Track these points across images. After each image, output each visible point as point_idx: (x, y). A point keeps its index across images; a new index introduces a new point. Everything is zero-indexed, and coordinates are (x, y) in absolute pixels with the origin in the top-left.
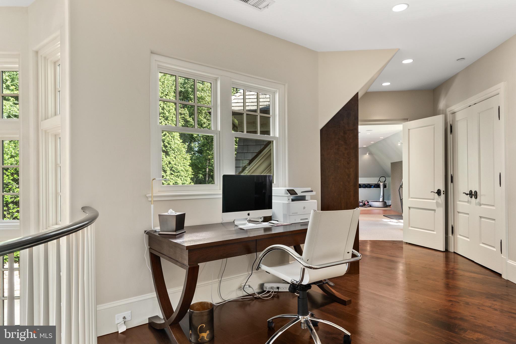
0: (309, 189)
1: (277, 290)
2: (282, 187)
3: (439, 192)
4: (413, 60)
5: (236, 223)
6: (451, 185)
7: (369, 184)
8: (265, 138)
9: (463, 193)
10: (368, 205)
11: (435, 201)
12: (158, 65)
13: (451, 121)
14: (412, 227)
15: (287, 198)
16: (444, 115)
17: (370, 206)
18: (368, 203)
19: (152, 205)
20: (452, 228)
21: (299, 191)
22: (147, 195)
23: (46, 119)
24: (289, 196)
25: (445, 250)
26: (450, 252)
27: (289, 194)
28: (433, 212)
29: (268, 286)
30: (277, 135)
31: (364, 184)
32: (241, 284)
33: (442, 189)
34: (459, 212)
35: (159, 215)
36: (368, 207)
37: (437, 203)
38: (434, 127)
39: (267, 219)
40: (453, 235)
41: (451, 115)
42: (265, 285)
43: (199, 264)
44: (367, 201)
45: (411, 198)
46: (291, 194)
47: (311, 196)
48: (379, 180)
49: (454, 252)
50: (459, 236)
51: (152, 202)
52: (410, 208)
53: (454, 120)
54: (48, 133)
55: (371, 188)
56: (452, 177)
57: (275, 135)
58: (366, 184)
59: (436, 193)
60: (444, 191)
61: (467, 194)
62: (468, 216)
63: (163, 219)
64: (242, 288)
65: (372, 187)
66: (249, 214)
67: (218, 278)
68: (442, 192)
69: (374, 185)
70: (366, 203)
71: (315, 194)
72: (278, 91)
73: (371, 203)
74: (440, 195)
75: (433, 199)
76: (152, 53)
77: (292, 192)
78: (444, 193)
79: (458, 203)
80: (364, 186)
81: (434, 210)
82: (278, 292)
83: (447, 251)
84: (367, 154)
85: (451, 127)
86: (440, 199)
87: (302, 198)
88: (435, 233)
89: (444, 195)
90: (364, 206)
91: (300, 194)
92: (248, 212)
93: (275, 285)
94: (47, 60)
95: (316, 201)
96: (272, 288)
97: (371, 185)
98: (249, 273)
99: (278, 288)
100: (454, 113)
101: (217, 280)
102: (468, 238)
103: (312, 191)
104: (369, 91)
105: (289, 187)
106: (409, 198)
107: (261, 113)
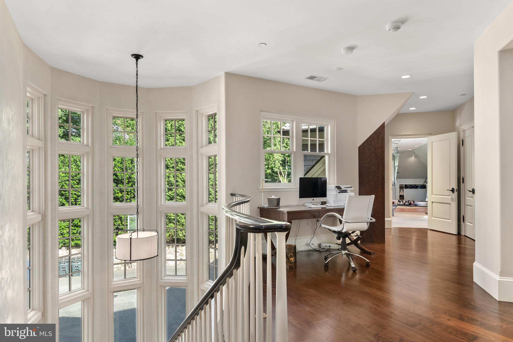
0: (350, 186)
1: (329, 248)
2: (333, 185)
3: (453, 190)
4: (427, 97)
5: (306, 205)
6: (462, 184)
7: (415, 185)
8: (322, 154)
9: (468, 191)
10: (414, 204)
11: (450, 197)
12: (263, 117)
13: (463, 137)
14: (434, 217)
15: (335, 191)
16: (457, 132)
17: (416, 206)
18: (414, 202)
19: (263, 193)
20: (463, 217)
21: (343, 187)
22: (259, 188)
23: (202, 147)
24: (337, 190)
25: (457, 234)
26: (462, 235)
27: (337, 189)
28: (449, 205)
29: (323, 245)
30: (329, 152)
31: (411, 185)
32: (307, 242)
33: (456, 187)
34: (467, 205)
35: (268, 199)
36: (414, 206)
37: (452, 198)
38: (450, 141)
39: (323, 203)
40: (464, 222)
41: (463, 132)
42: (322, 244)
43: (292, 221)
44: (413, 201)
45: (434, 195)
46: (338, 189)
47: (351, 190)
48: (425, 181)
49: (465, 236)
50: (467, 223)
51: (263, 192)
52: (433, 203)
53: (464, 136)
54: (203, 155)
55: (417, 188)
56: (463, 179)
57: (328, 152)
58: (412, 185)
59: (451, 190)
60: (456, 189)
61: (470, 191)
62: (472, 207)
63: (270, 200)
64: (308, 245)
65: (419, 187)
66: (313, 200)
67: (294, 237)
68: (455, 190)
69: (420, 186)
70: (412, 202)
71: (353, 189)
72: (330, 124)
73: (417, 203)
74: (454, 193)
75: (449, 196)
76: (261, 111)
77: (338, 188)
78: (457, 190)
79: (467, 198)
80: (410, 187)
81: (450, 204)
82: (329, 249)
83: (459, 234)
84: (413, 157)
85: (463, 141)
86: (453, 195)
87: (345, 191)
88: (450, 221)
89: (457, 192)
90: (410, 205)
91: (343, 189)
92: (313, 198)
93: (328, 245)
94: (203, 115)
95: (354, 193)
96: (326, 246)
97: (417, 185)
98: (312, 236)
99: (330, 246)
100: (464, 131)
101: (294, 238)
102: (472, 224)
103: (351, 187)
104: (401, 113)
105: (337, 185)
106: (432, 194)
107: (319, 138)
